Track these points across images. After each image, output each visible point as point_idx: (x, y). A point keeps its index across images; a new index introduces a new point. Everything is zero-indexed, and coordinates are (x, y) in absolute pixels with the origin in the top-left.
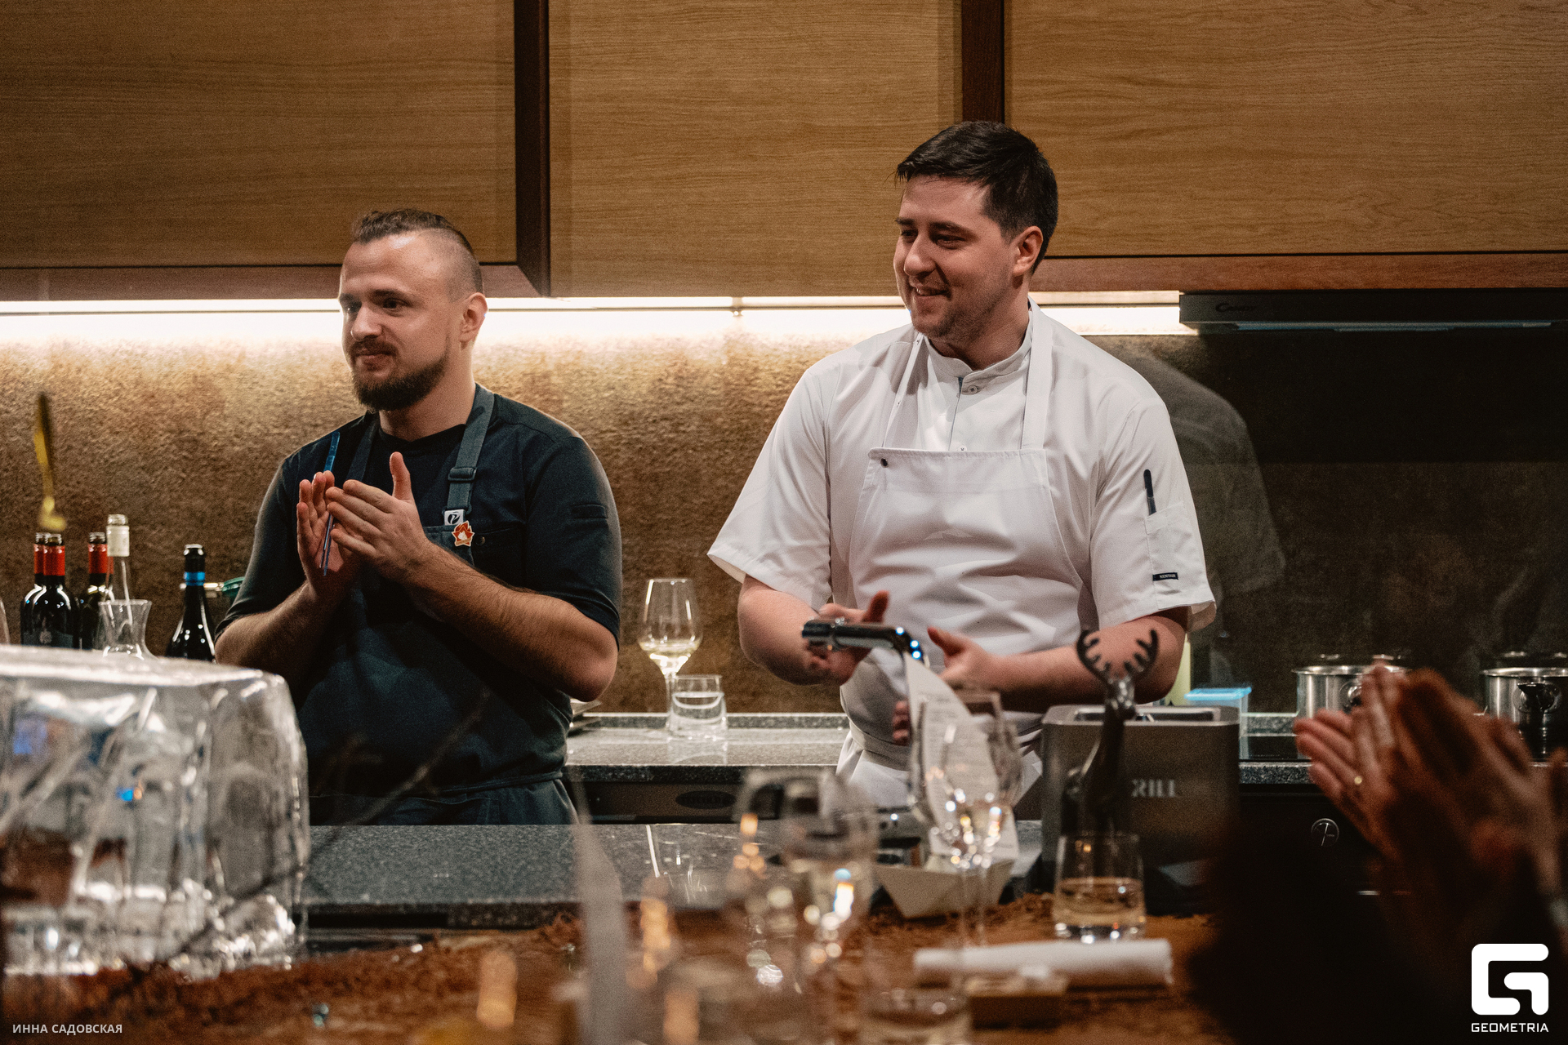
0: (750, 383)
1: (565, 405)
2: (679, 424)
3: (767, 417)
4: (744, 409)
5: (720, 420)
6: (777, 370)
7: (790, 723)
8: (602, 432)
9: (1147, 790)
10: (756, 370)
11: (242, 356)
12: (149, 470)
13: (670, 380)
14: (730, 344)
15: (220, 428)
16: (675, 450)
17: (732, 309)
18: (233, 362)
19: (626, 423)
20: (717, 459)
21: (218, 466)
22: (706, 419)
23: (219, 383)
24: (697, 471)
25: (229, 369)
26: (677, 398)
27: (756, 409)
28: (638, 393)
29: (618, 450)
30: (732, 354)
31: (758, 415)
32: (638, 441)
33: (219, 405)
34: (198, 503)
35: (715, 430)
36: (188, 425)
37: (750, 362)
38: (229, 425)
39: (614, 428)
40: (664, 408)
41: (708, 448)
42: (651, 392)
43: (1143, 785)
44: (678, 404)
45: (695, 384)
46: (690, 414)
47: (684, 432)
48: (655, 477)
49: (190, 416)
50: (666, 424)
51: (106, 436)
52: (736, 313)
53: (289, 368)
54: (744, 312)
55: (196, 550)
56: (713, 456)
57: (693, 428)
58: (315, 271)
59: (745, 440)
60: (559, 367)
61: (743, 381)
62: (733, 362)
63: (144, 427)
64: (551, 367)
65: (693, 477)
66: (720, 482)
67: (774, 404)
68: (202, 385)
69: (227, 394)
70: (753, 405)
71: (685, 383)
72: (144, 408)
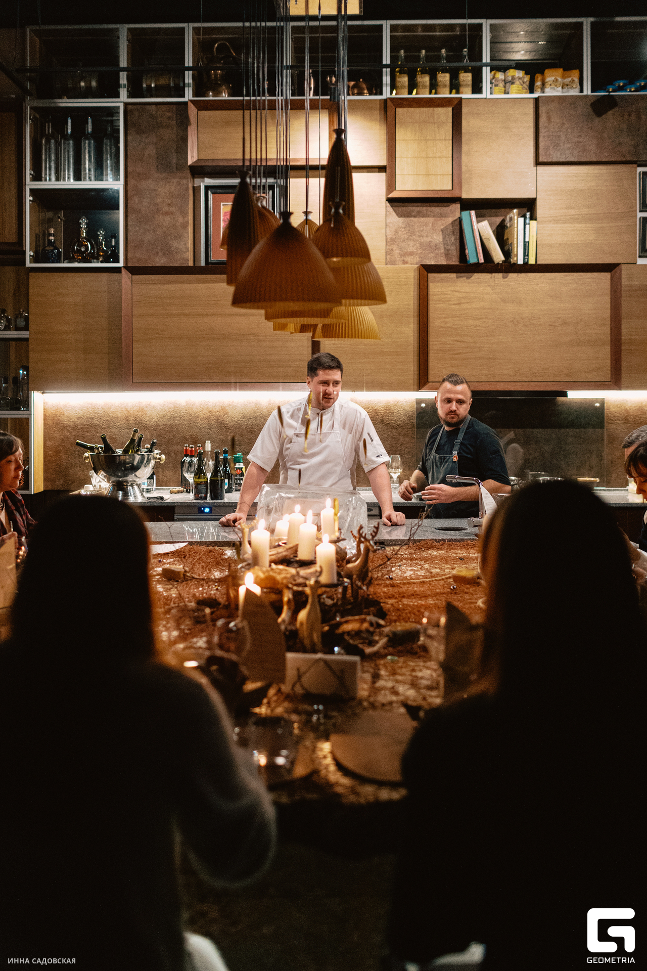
7: (366, 490)
11: (233, 402)
12: (210, 429)
15: (227, 419)
18: (231, 403)
21: (227, 428)
23: (227, 408)
25: (230, 405)
33: (227, 414)
34: (222, 437)
38: (229, 418)
49: (220, 416)
51: (199, 421)
53: (244, 405)
55: (226, 449)
63: (209, 419)
68: (223, 409)
69: (229, 411)
72: (209, 414)
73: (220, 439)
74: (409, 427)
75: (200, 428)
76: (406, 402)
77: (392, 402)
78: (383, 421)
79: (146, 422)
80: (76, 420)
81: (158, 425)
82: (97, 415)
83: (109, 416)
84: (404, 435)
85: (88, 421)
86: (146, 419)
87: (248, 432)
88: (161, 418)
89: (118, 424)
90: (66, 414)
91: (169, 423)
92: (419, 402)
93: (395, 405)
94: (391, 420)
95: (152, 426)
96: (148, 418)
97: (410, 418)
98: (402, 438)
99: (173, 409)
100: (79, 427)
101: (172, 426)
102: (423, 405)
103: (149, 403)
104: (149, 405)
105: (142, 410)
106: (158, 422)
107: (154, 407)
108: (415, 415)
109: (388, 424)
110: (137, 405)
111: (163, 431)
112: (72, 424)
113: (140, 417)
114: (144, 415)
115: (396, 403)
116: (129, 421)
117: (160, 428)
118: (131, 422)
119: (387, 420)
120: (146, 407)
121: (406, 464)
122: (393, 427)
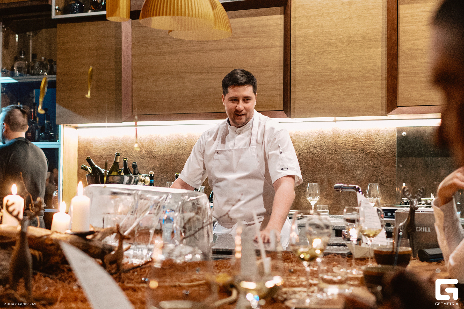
0: (338, 138)
1: (296, 144)
2: (321, 148)
3: (341, 146)
4: (336, 144)
5: (331, 147)
6: (344, 135)
8: (304, 150)
10: (339, 135)
13: (319, 138)
14: (333, 130)
16: (320, 154)
17: (334, 121)
19: (309, 148)
20: (330, 156)
22: (327, 147)
24: (325, 159)
26: (321, 142)
27: (339, 144)
28: (312, 141)
29: (307, 154)
30: (334, 132)
31: (340, 146)
32: (312, 152)
35: (330, 149)
37: (338, 134)
39: (307, 149)
40: (318, 144)
41: (328, 153)
42: (315, 141)
44: (321, 143)
45: (325, 139)
46: (324, 146)
47: (322, 150)
48: (316, 160)
50: (318, 148)
52: (335, 122)
54: (336, 122)
56: (329, 155)
57: (324, 149)
59: (336, 152)
60: (294, 135)
61: (336, 138)
62: (334, 133)
64: (293, 135)
65: (324, 160)
66: (331, 161)
67: (343, 143)
70: (338, 143)
71: (323, 139)
74: (390, 156)
76: (387, 131)
77: (373, 131)
78: (363, 150)
79: (156, 152)
80: (102, 151)
81: (165, 155)
82: (117, 147)
83: (127, 147)
84: (385, 164)
85: (110, 152)
86: (155, 149)
88: (168, 149)
89: (134, 154)
90: (94, 146)
91: (174, 153)
92: (400, 131)
93: (376, 134)
94: (372, 149)
95: (160, 156)
96: (157, 149)
97: (391, 146)
98: (382, 168)
99: (177, 141)
100: (104, 157)
101: (176, 156)
102: (404, 134)
103: (158, 136)
104: (158, 137)
105: (152, 142)
106: (165, 153)
107: (162, 139)
108: (396, 144)
109: (369, 152)
110: (148, 137)
111: (168, 161)
112: (99, 154)
113: (151, 148)
114: (154, 146)
115: (376, 132)
118: (143, 153)
119: (368, 148)
120: (156, 139)
121: (387, 192)
122: (374, 156)
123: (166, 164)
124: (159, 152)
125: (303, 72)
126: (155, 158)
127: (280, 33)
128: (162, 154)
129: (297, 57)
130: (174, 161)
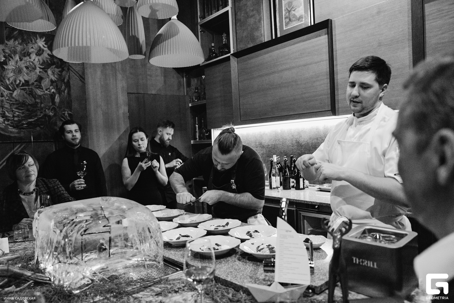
9: (367, 263)
18: (303, 130)
21: (301, 146)
33: (301, 136)
34: (299, 151)
36: (297, 140)
38: (303, 139)
43: (366, 262)
51: (287, 142)
58: (310, 114)
63: (292, 140)
68: (299, 133)
72: (292, 137)
73: (298, 152)
75: (288, 146)
81: (269, 145)
86: (263, 141)
87: (313, 148)
88: (270, 140)
91: (273, 144)
99: (275, 135)
101: (275, 145)
104: (264, 133)
110: (259, 133)
113: (261, 140)
116: (256, 143)
117: (269, 147)
123: (269, 151)
124: (265, 143)
125: (344, 78)
126: (263, 147)
127: (326, 49)
128: (267, 144)
129: (338, 66)
130: (274, 149)
